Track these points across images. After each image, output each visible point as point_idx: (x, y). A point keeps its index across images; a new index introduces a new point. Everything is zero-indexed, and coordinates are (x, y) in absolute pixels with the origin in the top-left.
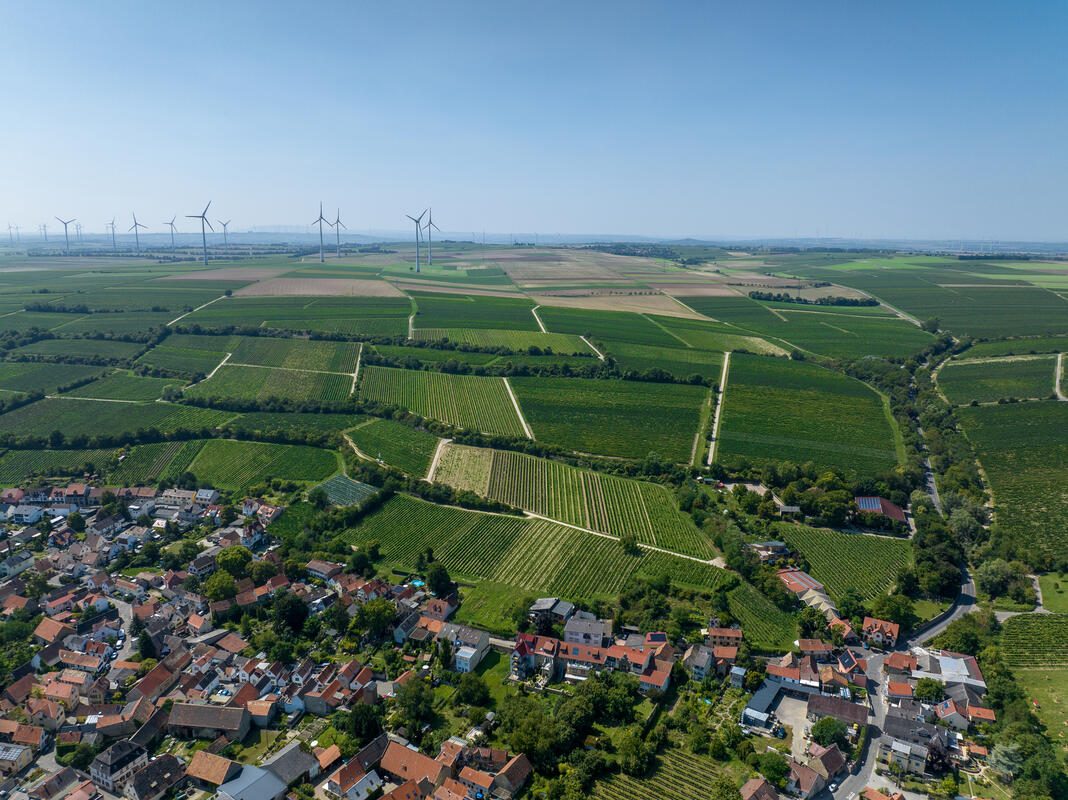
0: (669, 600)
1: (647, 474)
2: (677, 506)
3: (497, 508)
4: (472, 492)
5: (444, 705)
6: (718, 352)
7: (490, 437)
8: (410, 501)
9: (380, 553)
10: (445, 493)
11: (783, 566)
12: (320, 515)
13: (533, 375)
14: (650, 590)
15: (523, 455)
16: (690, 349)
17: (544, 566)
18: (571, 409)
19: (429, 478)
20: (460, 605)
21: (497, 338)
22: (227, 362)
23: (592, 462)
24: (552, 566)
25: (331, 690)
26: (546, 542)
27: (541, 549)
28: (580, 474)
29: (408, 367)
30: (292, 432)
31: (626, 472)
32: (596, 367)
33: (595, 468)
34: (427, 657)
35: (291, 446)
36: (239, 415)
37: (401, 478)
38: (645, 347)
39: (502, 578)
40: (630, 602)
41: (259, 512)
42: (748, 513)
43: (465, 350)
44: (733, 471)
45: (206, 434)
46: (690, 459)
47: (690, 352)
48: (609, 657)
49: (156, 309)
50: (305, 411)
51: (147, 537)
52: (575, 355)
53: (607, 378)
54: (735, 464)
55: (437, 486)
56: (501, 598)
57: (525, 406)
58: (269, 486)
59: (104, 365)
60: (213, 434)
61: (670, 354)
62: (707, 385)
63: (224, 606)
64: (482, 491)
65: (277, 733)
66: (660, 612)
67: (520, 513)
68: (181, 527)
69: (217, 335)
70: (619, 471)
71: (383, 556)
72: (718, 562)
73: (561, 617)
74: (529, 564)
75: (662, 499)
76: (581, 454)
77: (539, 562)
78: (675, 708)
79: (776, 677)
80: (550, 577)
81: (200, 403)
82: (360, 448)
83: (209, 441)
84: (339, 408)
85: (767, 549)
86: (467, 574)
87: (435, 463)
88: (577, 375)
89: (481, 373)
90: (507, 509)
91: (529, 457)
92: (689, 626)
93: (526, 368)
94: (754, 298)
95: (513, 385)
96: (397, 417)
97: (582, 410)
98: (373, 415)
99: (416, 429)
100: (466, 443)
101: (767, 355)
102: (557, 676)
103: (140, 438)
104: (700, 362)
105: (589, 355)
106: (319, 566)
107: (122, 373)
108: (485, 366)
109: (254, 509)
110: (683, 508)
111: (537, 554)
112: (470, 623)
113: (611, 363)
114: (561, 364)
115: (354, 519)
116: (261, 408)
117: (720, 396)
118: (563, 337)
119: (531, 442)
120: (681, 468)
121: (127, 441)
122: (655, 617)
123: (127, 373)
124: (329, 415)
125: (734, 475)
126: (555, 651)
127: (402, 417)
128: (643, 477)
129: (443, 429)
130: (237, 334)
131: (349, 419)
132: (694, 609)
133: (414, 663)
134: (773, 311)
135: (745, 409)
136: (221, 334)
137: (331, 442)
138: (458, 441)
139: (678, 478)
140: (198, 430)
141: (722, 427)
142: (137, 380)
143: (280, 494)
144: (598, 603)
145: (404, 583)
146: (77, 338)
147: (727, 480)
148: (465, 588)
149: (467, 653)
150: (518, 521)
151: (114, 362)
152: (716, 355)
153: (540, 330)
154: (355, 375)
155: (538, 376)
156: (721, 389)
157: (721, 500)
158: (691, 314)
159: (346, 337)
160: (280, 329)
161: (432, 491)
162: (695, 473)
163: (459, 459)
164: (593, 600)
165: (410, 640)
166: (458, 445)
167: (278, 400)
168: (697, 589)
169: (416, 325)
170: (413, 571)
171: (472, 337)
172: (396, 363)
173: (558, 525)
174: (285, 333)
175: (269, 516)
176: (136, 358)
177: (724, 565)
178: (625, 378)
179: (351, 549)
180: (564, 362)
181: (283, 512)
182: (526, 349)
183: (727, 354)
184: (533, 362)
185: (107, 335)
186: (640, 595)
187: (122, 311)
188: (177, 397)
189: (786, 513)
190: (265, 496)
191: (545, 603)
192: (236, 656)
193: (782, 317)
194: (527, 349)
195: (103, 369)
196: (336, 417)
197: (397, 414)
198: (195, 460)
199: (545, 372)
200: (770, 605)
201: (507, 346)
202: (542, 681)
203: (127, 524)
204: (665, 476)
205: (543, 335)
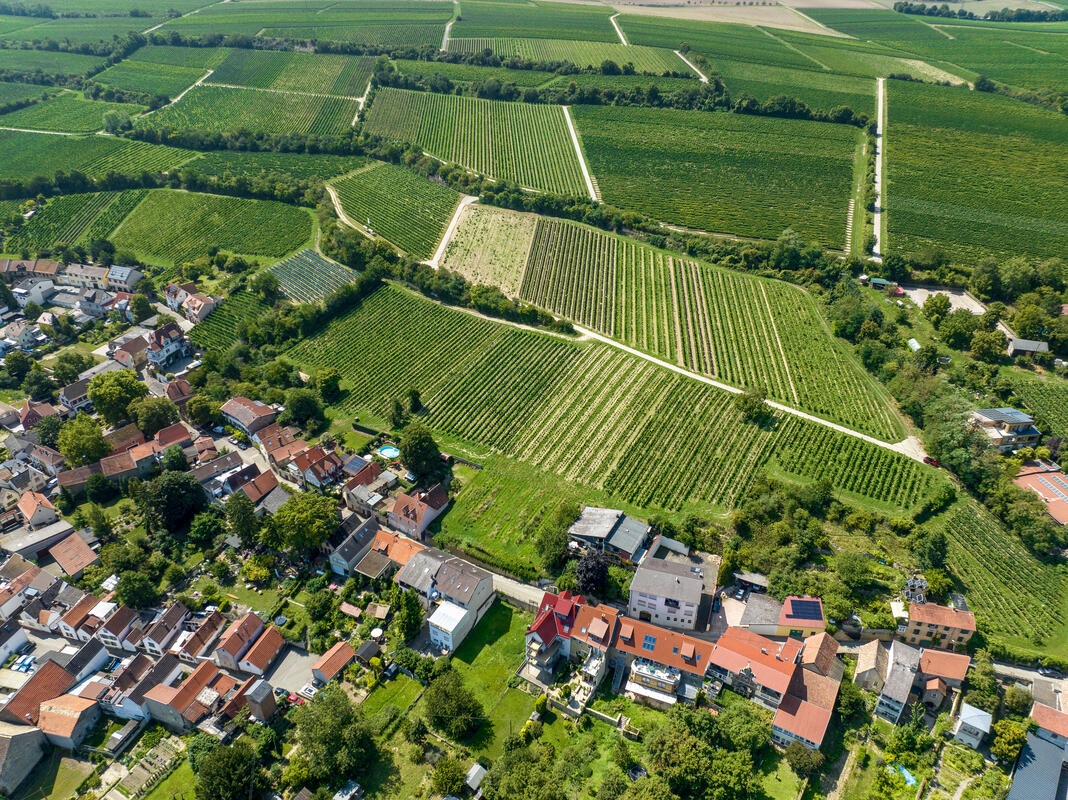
0: (828, 528)
1: (777, 266)
2: (829, 329)
3: (532, 317)
4: (495, 289)
5: (397, 728)
6: (869, 77)
7: (534, 195)
8: (402, 297)
9: (341, 388)
10: (455, 287)
11: (1028, 461)
12: (268, 314)
13: (606, 104)
14: (793, 510)
15: (581, 225)
16: (827, 72)
17: (600, 436)
18: (661, 155)
19: (434, 263)
20: (453, 502)
21: (559, 50)
22: (204, 81)
23: (689, 242)
24: (615, 437)
25: (197, 684)
26: (607, 389)
27: (598, 400)
28: (667, 260)
29: (435, 89)
30: (258, 182)
31: (742, 263)
32: (696, 92)
33: (692, 253)
34: (382, 611)
35: (255, 201)
36: (200, 155)
37: (393, 259)
38: (764, 68)
39: (527, 452)
40: (754, 525)
41: (185, 305)
42: (953, 346)
43: (513, 66)
44: (918, 267)
45: (148, 182)
46: (844, 242)
47: (827, 76)
48: (712, 664)
49: (135, 14)
50: (285, 150)
51: (28, 338)
52: (667, 75)
53: (712, 110)
54: (921, 256)
55: (444, 276)
56: (523, 494)
57: (591, 148)
58: (212, 263)
59: (48, 83)
60: (158, 181)
61: (799, 78)
62: (859, 124)
63: (82, 476)
64: (511, 290)
65: (88, 767)
66: (813, 554)
67: (568, 329)
68: (78, 324)
69: (200, 46)
70: (733, 261)
71: (346, 394)
72: (912, 448)
73: (626, 554)
74: (575, 429)
75: (804, 314)
76: (672, 228)
77: (593, 427)
78: (840, 783)
79: (1055, 736)
80: (610, 458)
81: (150, 138)
82: (346, 208)
83: (152, 191)
84: (330, 147)
85: (999, 425)
86: (472, 441)
87: (449, 235)
88: (669, 105)
89: (532, 98)
90: (548, 322)
91: (590, 229)
92: (867, 592)
93: (596, 92)
94: (901, 11)
95: (576, 117)
96: (407, 161)
97: (675, 157)
98: (376, 157)
99: (431, 179)
100: (498, 204)
101: (938, 83)
102: (610, 684)
103: (60, 186)
104: (844, 90)
105: (687, 76)
106: (240, 411)
107: (70, 94)
108: (538, 89)
109: (178, 299)
110: (841, 333)
111: (589, 411)
112: (463, 546)
113: (718, 88)
114: (646, 88)
115: (315, 324)
116: (229, 145)
117: (879, 142)
118: (650, 51)
119: (596, 206)
120: (834, 259)
121: (42, 189)
122: (801, 564)
123: (75, 96)
124: (317, 156)
125: (924, 275)
126: (611, 638)
127: (413, 161)
128: (769, 271)
129: (466, 182)
130: (226, 46)
131: (341, 162)
132: (875, 552)
133: (360, 620)
134: (933, 26)
135: (922, 163)
136: (206, 46)
137: (308, 197)
138: (488, 201)
139: (828, 276)
140: (137, 176)
141: (891, 191)
142: (84, 105)
143: (224, 276)
144: (693, 524)
145: (366, 451)
146: (25, 48)
147: (910, 283)
148: (466, 468)
149: (447, 618)
150: (563, 344)
151: (61, 80)
152: (866, 81)
153: (618, 41)
154: (362, 101)
155: (613, 103)
156: (879, 131)
157: (903, 320)
158: (819, 29)
159: (361, 49)
160: (278, 39)
161: (434, 282)
162: (857, 269)
163: (485, 229)
164: (685, 513)
165: (356, 575)
166: (487, 207)
167: (250, 134)
168: (880, 509)
169: (454, 33)
170: (385, 427)
171: (526, 50)
172: (418, 84)
173: (630, 355)
174: (286, 44)
175: (196, 312)
176: (90, 75)
177: (924, 455)
178: (738, 111)
179: (298, 378)
180: (651, 84)
181: (217, 307)
182: (597, 64)
183: (881, 82)
184: (607, 84)
185: (62, 45)
186: (774, 515)
187: (94, 16)
188: (124, 128)
189: (1022, 352)
190: (203, 278)
191: (597, 521)
192: (65, 584)
193: (947, 35)
194: (600, 65)
195: (48, 90)
196: (325, 159)
197: (407, 156)
198: (127, 219)
199: (622, 99)
200: (1012, 546)
201: (571, 60)
202: (581, 690)
203: (11, 314)
204: (807, 272)
205: (623, 50)
